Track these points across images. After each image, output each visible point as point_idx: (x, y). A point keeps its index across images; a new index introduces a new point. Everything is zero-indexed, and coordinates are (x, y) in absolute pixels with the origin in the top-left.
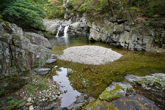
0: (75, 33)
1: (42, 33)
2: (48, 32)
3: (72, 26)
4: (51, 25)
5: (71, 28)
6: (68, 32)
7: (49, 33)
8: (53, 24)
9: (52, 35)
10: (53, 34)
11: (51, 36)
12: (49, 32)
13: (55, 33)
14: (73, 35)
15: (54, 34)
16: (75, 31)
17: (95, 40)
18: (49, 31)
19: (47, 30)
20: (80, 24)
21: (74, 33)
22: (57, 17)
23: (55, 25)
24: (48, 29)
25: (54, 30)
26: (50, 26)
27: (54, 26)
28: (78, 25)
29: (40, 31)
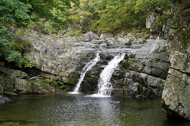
0: (143, 82)
1: (24, 78)
2: (48, 76)
3: (133, 56)
4: (64, 52)
5: (128, 65)
6: (114, 78)
7: (51, 80)
8: (74, 49)
9: (60, 85)
10: (65, 84)
11: (53, 90)
12: (52, 77)
13: (73, 80)
14: (129, 92)
15: (68, 84)
16: (143, 75)
17: (181, 113)
18: (53, 72)
19: (46, 70)
20: (164, 50)
21: (136, 84)
22: (137, 26)
23: (79, 51)
24: (50, 64)
25: (70, 71)
26: (59, 53)
27: (77, 54)
28: (156, 51)
29: (20, 69)
